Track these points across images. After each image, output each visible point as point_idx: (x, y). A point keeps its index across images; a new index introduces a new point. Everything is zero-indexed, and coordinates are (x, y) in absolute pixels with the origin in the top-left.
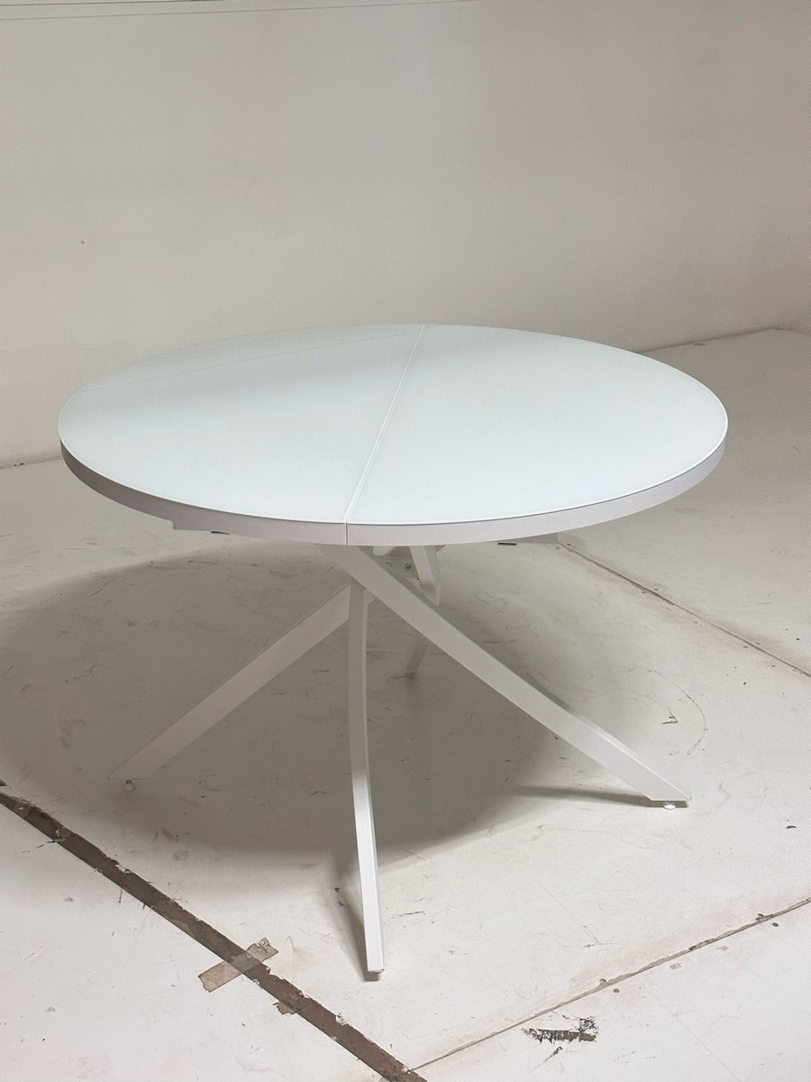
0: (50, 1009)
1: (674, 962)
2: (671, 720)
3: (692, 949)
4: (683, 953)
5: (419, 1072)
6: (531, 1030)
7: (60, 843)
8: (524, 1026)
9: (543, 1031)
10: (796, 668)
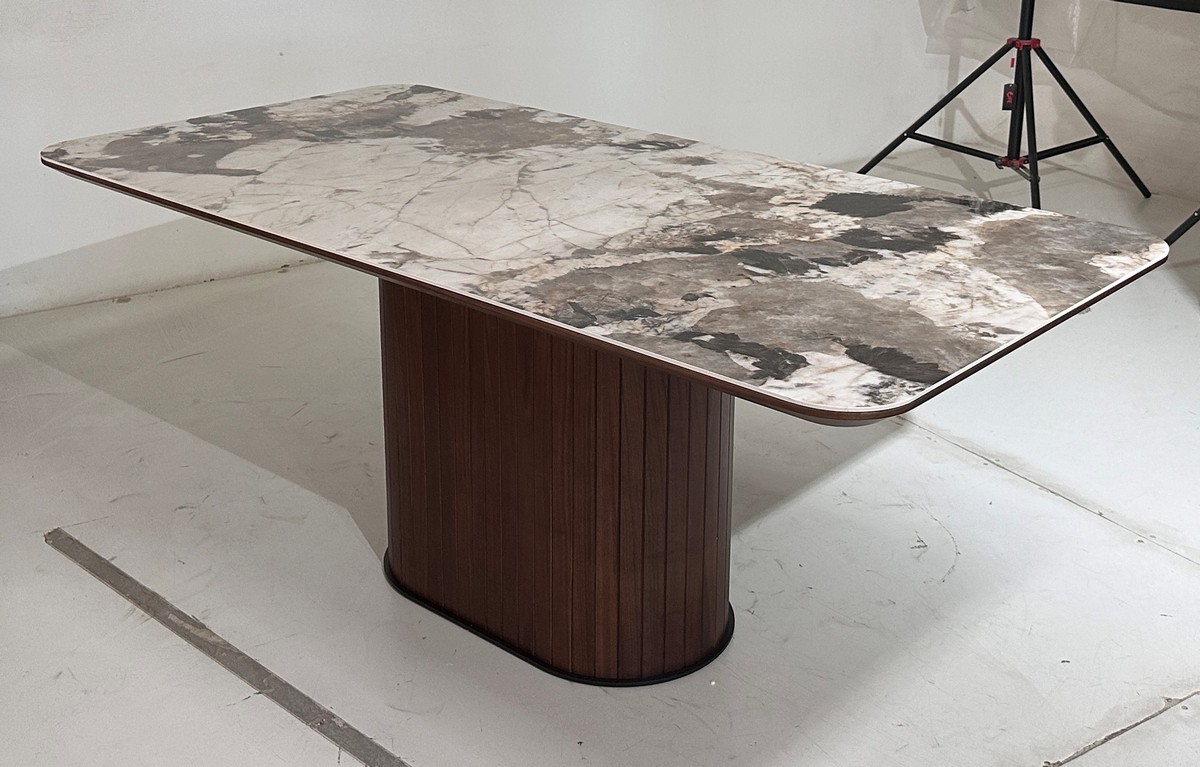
2: (918, 544)
7: (267, 695)
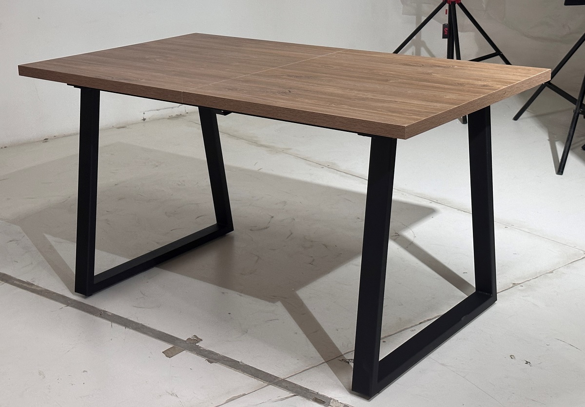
0: (84, 371)
1: (413, 329)
2: (395, 235)
3: (420, 323)
4: (416, 325)
5: (288, 380)
6: (343, 360)
7: (71, 306)
8: (339, 358)
9: (349, 360)
10: (459, 210)
